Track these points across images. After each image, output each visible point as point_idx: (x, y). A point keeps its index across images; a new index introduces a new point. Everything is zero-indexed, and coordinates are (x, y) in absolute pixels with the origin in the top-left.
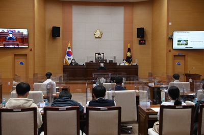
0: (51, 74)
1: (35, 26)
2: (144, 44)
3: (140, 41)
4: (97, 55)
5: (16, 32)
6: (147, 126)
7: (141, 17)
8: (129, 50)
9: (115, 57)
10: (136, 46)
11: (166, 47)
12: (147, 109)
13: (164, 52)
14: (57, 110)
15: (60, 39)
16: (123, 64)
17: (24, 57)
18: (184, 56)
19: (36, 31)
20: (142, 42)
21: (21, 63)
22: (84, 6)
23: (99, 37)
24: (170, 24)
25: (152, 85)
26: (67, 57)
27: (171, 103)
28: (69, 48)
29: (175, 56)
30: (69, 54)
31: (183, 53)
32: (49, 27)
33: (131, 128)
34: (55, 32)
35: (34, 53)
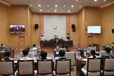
0: (35, 45)
1: (28, 24)
2: (75, 31)
3: (73, 30)
4: (55, 36)
5: (20, 27)
6: (81, 67)
7: (73, 20)
8: (68, 34)
9: (62, 37)
10: (71, 32)
11: (84, 33)
12: (81, 60)
13: (84, 35)
14: (43, 61)
15: (38, 30)
16: (66, 40)
17: (23, 37)
18: (92, 36)
19: (28, 26)
20: (74, 30)
21: (22, 40)
22: (49, 15)
23: (55, 29)
24: (86, 23)
25: (80, 49)
26: (41, 37)
27: (92, 57)
28: (42, 33)
29: (88, 36)
31: (92, 35)
32: (34, 24)
33: (72, 68)
34: (36, 27)
35: (27, 36)
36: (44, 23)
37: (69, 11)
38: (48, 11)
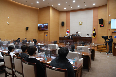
1: (51, 22)
3: (101, 25)
8: (94, 30)
15: (65, 26)
17: (47, 33)
21: (46, 36)
22: (75, 12)
23: (81, 25)
24: (110, 15)
26: (67, 33)
28: (68, 30)
30: (68, 32)
36: (70, 20)
37: (94, 4)
38: (72, 8)
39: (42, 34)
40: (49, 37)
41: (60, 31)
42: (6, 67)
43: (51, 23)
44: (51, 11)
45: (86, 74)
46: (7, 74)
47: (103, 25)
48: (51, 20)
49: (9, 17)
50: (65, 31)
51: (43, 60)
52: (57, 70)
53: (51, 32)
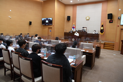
1: (55, 16)
3: (110, 21)
8: (102, 26)
15: (71, 21)
17: (51, 29)
21: (50, 31)
22: (82, 6)
23: (88, 20)
26: (72, 29)
28: (74, 25)
30: (73, 28)
35: (54, 27)
36: (77, 14)
38: (78, 1)
39: (46, 29)
40: (53, 32)
41: (65, 27)
42: (5, 62)
43: (55, 18)
44: (56, 4)
45: (88, 72)
46: (7, 70)
47: (112, 21)
48: (55, 14)
49: (10, 10)
50: (71, 27)
51: (43, 56)
52: (53, 66)
53: (55, 27)
